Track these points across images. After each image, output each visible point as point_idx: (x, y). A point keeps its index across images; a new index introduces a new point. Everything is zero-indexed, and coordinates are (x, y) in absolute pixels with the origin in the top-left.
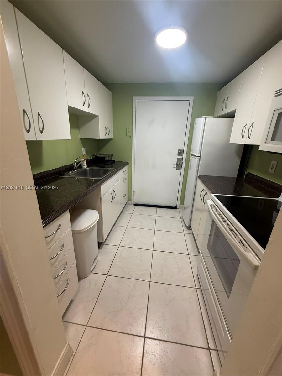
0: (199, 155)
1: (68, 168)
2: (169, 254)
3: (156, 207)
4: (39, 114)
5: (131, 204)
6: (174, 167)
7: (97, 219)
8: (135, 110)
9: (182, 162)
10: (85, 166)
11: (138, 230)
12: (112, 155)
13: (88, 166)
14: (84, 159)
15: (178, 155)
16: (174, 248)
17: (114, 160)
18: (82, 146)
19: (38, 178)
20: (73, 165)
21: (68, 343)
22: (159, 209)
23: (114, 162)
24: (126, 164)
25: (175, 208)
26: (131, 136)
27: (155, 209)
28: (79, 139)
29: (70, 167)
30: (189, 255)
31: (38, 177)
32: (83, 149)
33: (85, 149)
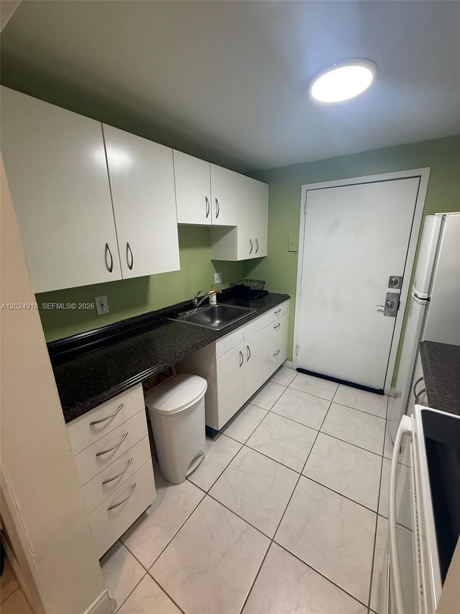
0: (426, 296)
1: (186, 306)
2: (332, 495)
3: (338, 382)
4: (128, 246)
5: (292, 368)
6: (379, 311)
7: (202, 393)
8: (305, 207)
9: (399, 302)
10: (213, 302)
11: (286, 422)
12: (264, 282)
13: (218, 301)
14: (213, 292)
15: (389, 287)
16: (347, 485)
17: (267, 291)
18: (215, 270)
19: (138, 322)
20: (193, 301)
21: (106, 590)
22: (342, 387)
23: (266, 293)
24: (285, 297)
25: (380, 392)
26: (296, 252)
27: (335, 385)
28: (211, 262)
29: (189, 304)
30: (377, 513)
31: (139, 320)
32: (216, 275)
33: (219, 275)
